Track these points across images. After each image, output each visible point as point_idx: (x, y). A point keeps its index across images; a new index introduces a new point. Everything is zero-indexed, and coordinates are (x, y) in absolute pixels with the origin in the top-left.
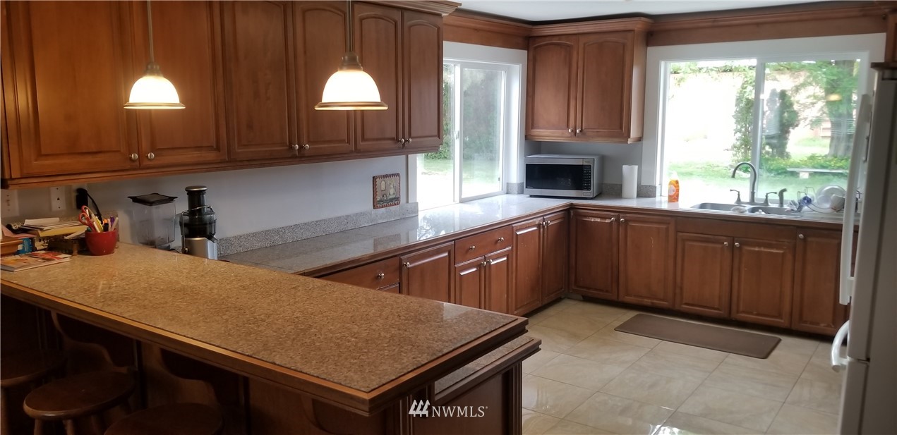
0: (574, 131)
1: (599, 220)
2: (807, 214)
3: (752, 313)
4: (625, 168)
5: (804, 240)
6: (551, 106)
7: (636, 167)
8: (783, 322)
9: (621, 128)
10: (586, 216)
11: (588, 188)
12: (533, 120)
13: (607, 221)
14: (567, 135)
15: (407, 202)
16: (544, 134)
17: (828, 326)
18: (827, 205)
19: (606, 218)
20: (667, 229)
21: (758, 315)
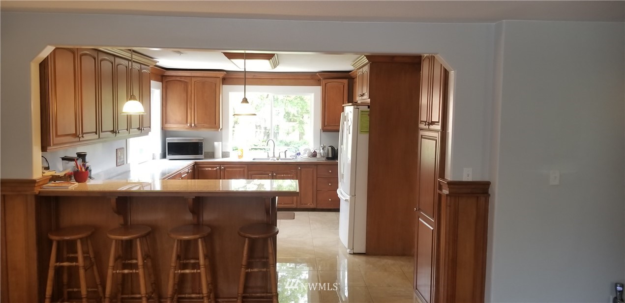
0: (191, 126)
1: (210, 169)
2: (299, 159)
3: (282, 204)
4: (216, 143)
5: (300, 169)
6: (176, 113)
7: (221, 143)
8: (294, 206)
9: (216, 124)
10: (203, 168)
11: (202, 154)
12: (166, 119)
13: (215, 169)
14: (187, 127)
15: (127, 163)
16: (172, 127)
17: (311, 204)
18: (306, 155)
19: (214, 168)
20: (244, 170)
21: (284, 204)
